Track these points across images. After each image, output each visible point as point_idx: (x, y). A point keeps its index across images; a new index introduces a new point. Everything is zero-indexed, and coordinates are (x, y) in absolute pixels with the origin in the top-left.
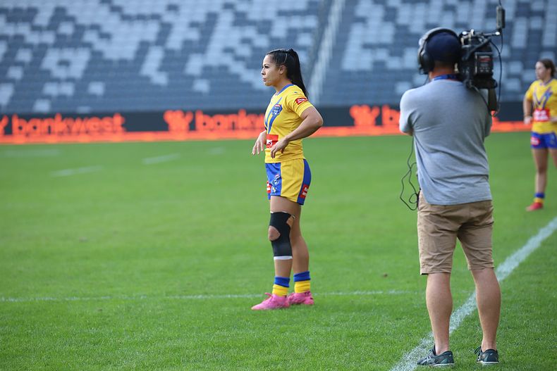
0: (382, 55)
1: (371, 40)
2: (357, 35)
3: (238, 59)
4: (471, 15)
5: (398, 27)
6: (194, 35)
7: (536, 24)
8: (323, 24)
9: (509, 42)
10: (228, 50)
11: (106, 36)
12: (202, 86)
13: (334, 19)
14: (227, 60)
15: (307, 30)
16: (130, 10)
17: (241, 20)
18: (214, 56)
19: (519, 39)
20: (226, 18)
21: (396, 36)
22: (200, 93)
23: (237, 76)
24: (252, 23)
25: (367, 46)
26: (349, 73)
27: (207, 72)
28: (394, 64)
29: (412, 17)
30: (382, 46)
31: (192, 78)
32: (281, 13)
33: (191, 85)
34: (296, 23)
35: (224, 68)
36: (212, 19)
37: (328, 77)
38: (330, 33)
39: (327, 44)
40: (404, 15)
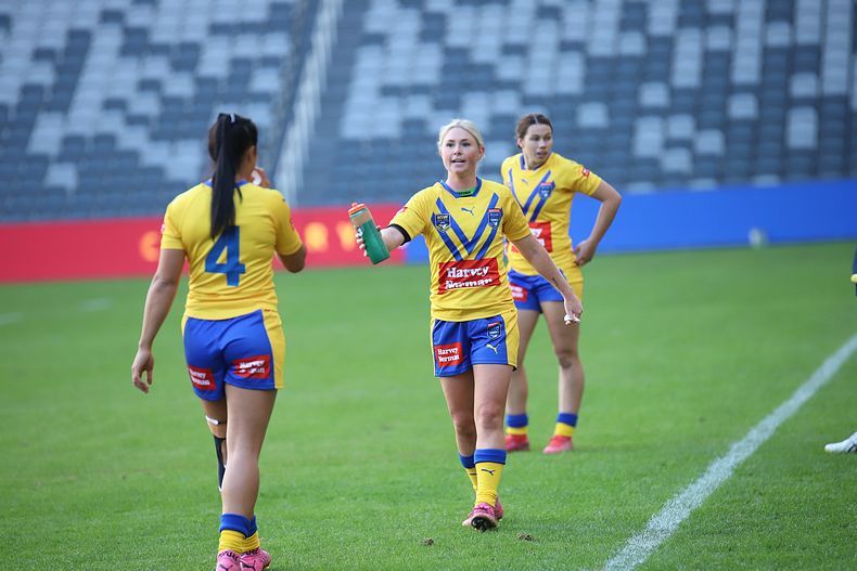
0: (419, 107)
1: (397, 79)
2: (370, 68)
3: (133, 121)
4: (591, 26)
5: (449, 52)
6: (44, 75)
7: (718, 39)
8: (302, 49)
9: (665, 76)
10: (112, 104)
12: (63, 176)
13: (322, 39)
14: (113, 123)
15: (269, 62)
17: (137, 44)
18: (86, 116)
19: (687, 71)
20: (108, 41)
21: (446, 70)
22: (60, 191)
23: (133, 155)
24: (161, 49)
25: (388, 91)
26: (355, 144)
27: (72, 148)
29: (476, 32)
30: (419, 90)
31: (43, 161)
32: (216, 29)
33: (42, 175)
34: (247, 47)
35: (108, 139)
36: (80, 42)
37: (313, 153)
38: (316, 65)
39: (310, 88)
40: (461, 29)
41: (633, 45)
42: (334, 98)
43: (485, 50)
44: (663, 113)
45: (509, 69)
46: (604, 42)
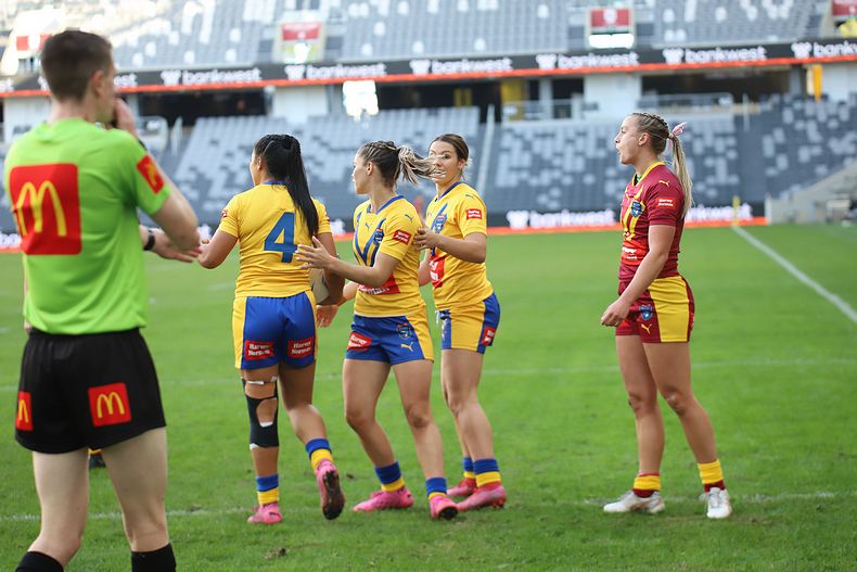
0: (524, 175)
1: (515, 163)
2: (504, 161)
4: (586, 146)
5: (534, 155)
9: (614, 164)
11: (320, 164)
13: (486, 151)
16: (335, 144)
21: (533, 162)
25: (512, 169)
28: (534, 182)
29: (544, 148)
30: (523, 169)
39: (484, 167)
40: (538, 146)
41: (602, 154)
42: (492, 171)
43: (547, 155)
44: (616, 178)
45: (557, 162)
46: (591, 152)
